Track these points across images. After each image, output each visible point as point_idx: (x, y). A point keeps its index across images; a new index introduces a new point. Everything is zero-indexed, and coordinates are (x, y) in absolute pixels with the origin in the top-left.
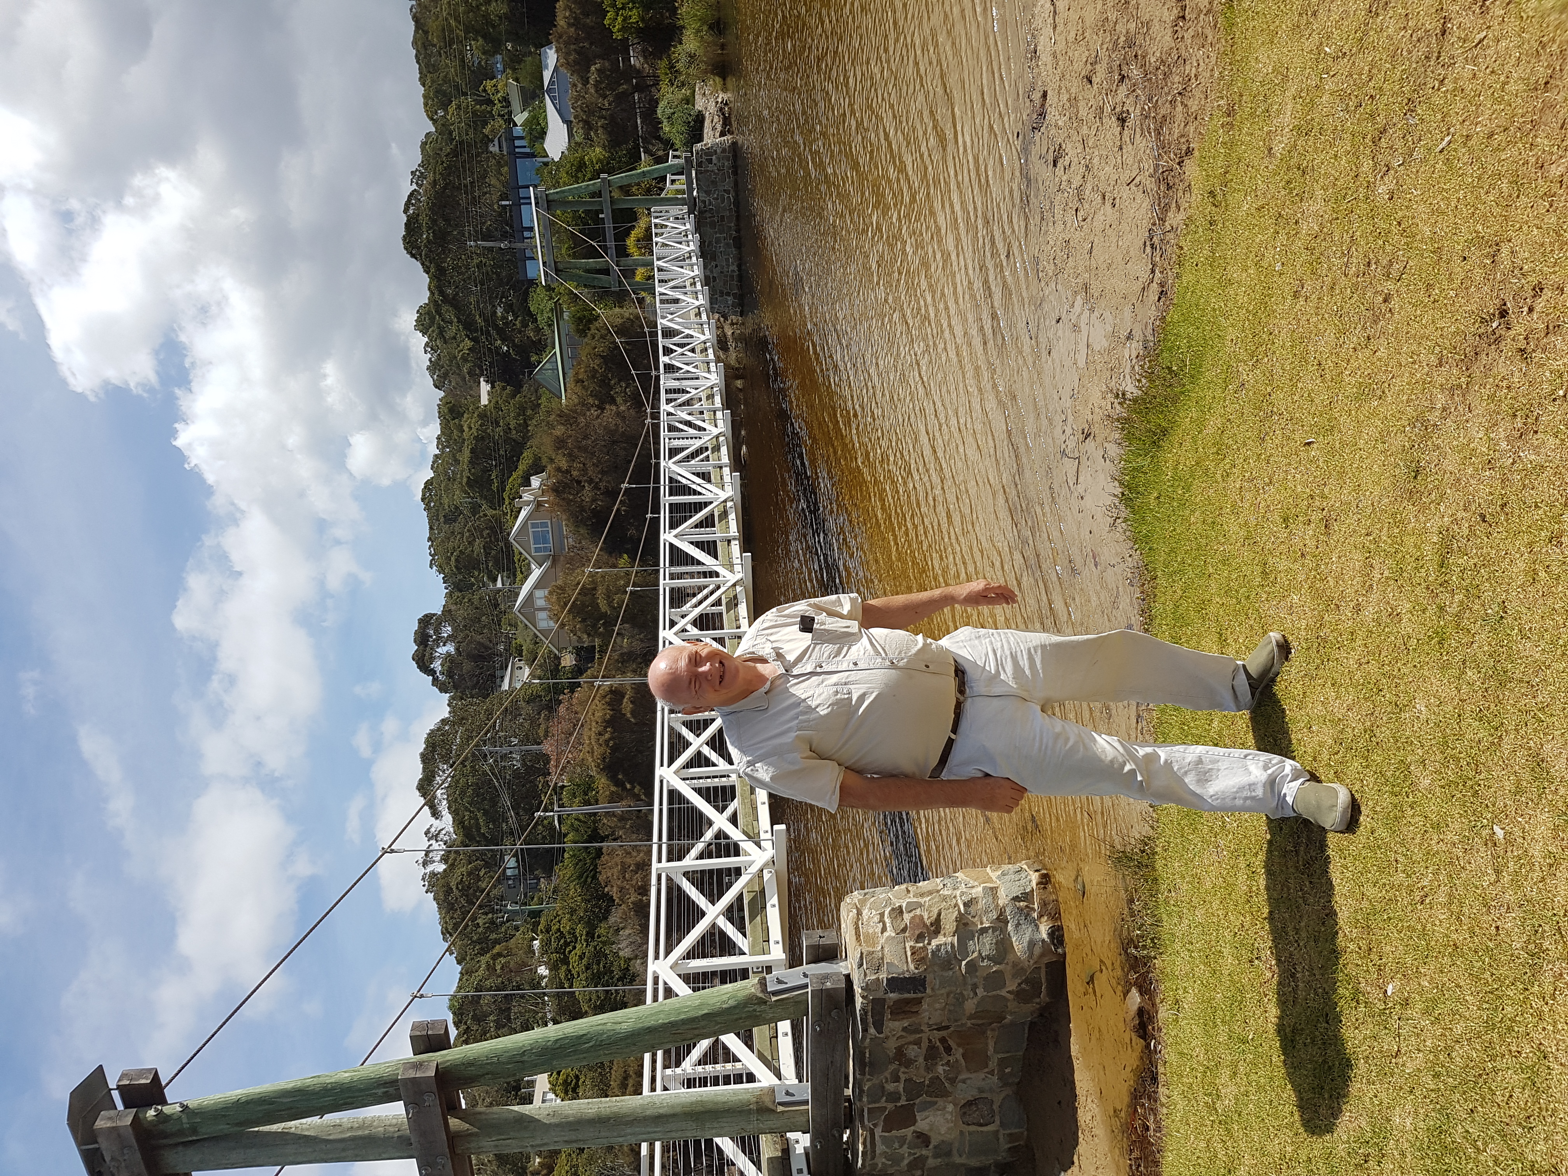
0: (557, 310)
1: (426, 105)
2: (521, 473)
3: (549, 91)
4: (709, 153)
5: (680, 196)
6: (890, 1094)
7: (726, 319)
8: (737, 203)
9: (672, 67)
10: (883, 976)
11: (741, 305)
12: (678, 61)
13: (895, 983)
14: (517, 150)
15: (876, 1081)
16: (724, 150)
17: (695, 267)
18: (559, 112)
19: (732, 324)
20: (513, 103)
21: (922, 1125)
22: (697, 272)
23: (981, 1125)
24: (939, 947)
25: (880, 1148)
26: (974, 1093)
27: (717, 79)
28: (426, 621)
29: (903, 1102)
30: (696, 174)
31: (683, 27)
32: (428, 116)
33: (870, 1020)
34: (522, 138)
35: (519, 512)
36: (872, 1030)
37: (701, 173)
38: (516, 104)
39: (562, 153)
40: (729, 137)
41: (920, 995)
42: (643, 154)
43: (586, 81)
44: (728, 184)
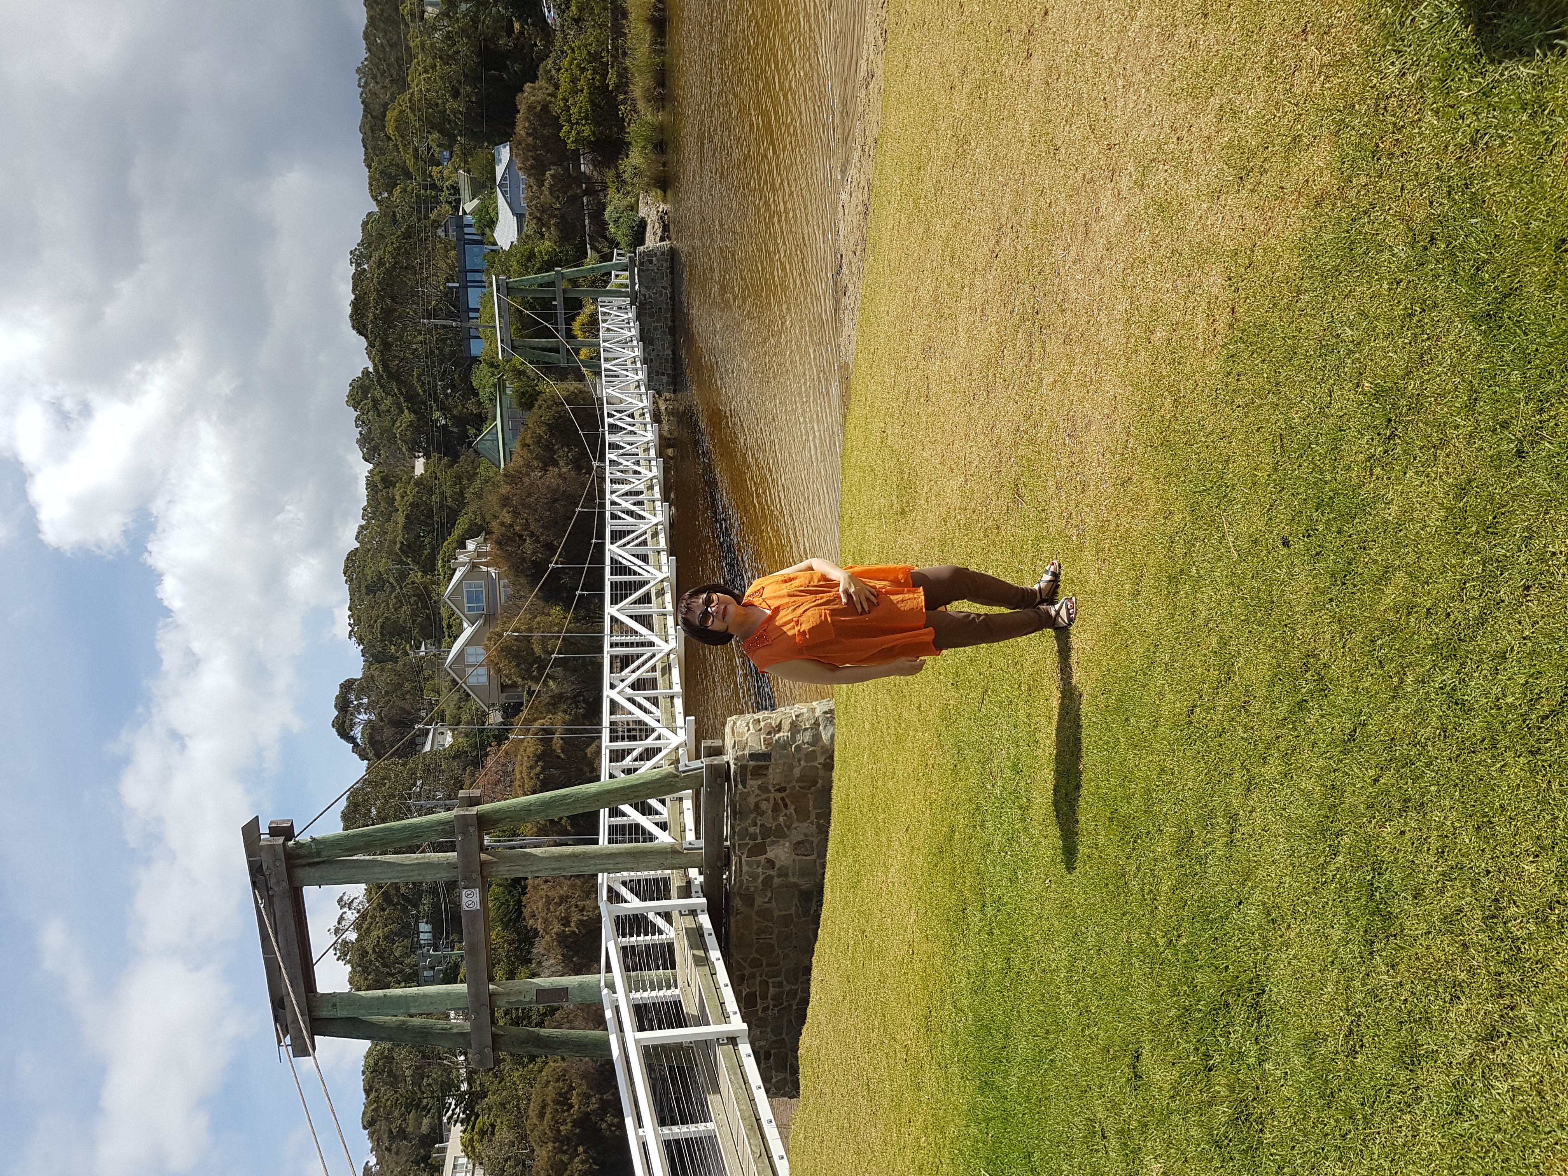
0: (500, 386)
1: (371, 185)
2: (456, 537)
3: (501, 185)
4: (650, 254)
5: (623, 290)
6: (751, 834)
7: (660, 396)
8: (673, 298)
9: (619, 176)
10: (747, 752)
11: (675, 383)
12: (624, 172)
13: (753, 756)
14: (466, 237)
15: (743, 825)
16: (663, 253)
17: (636, 349)
18: (509, 205)
19: (666, 400)
20: (462, 192)
21: (770, 854)
22: (637, 353)
23: (806, 856)
24: (779, 738)
25: (745, 868)
26: (802, 837)
27: (659, 191)
28: (347, 686)
29: (759, 840)
30: (638, 272)
31: (630, 143)
32: (372, 196)
33: (739, 779)
34: (470, 226)
35: (452, 575)
36: (740, 786)
37: (643, 271)
38: (465, 193)
39: (512, 243)
40: (668, 242)
41: (767, 763)
42: (589, 251)
43: (541, 184)
44: (666, 282)
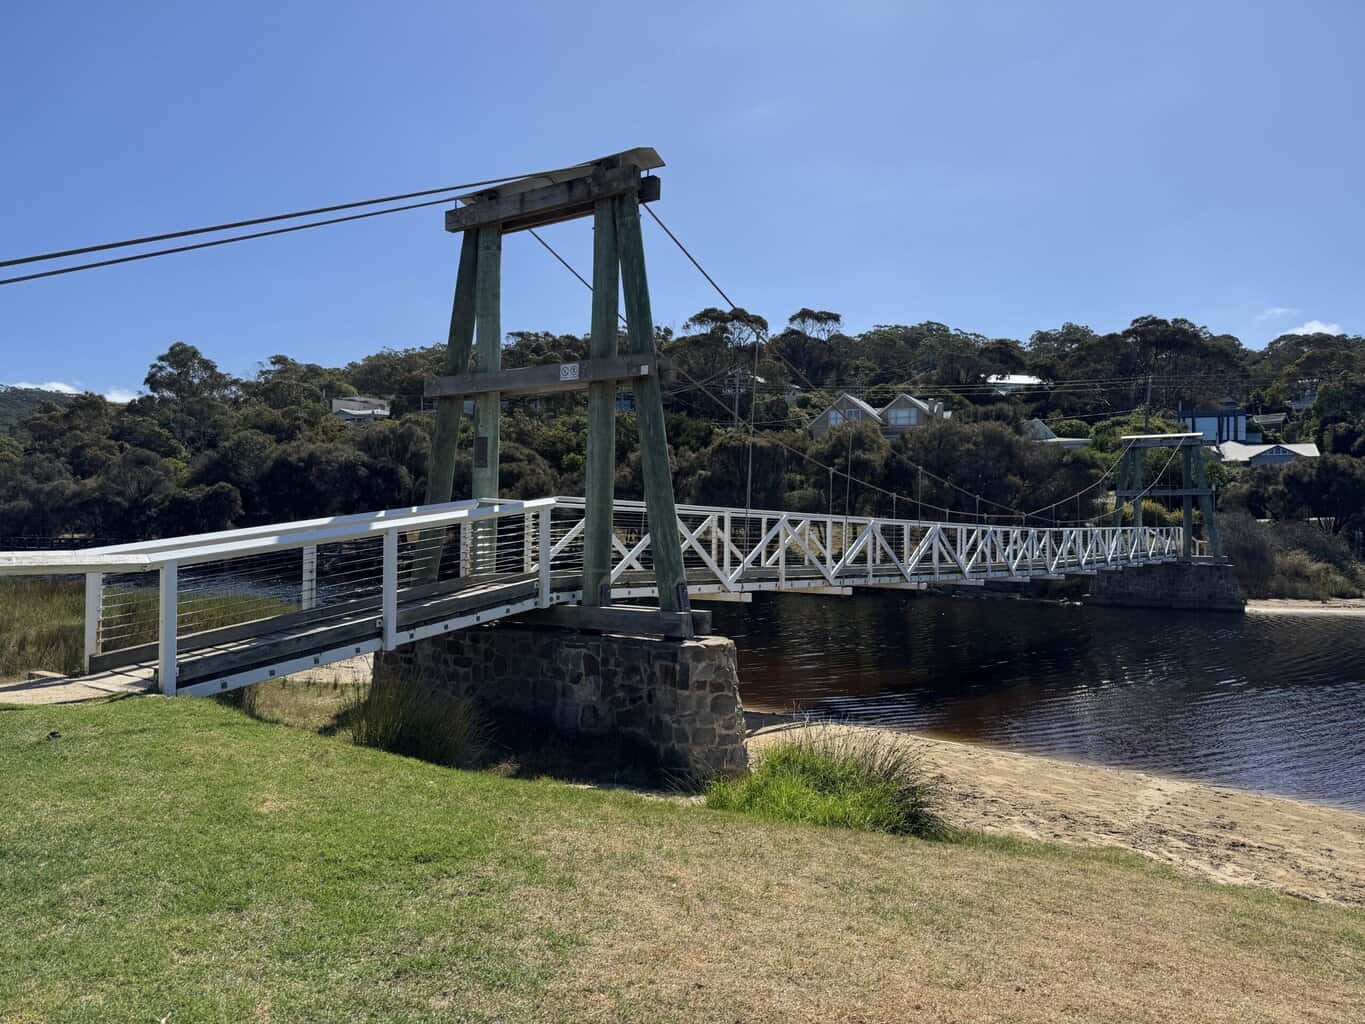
3: (1278, 448)
6: (607, 660)
14: (1225, 419)
15: (617, 652)
18: (1259, 455)
21: (586, 679)
23: (581, 716)
29: (601, 668)
39: (1226, 455)
41: (677, 685)
